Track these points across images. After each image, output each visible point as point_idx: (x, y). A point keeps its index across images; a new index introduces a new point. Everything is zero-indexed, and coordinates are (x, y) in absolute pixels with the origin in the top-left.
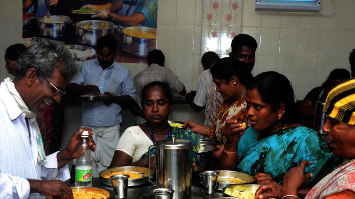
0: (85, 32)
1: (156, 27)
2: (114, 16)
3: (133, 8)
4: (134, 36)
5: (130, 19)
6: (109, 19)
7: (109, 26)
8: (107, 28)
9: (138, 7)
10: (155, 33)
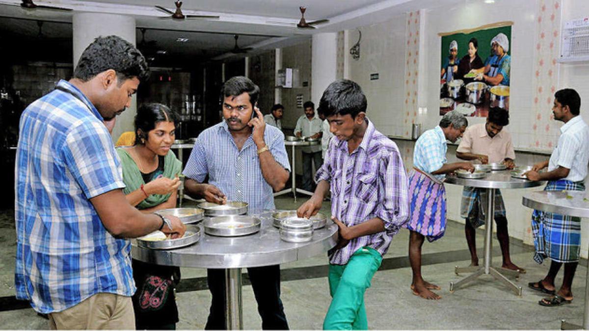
0: (471, 92)
1: (509, 85)
2: (486, 77)
3: (497, 69)
4: (497, 94)
5: (495, 80)
6: (483, 81)
7: (484, 86)
8: (482, 88)
9: (499, 69)
10: (508, 91)
